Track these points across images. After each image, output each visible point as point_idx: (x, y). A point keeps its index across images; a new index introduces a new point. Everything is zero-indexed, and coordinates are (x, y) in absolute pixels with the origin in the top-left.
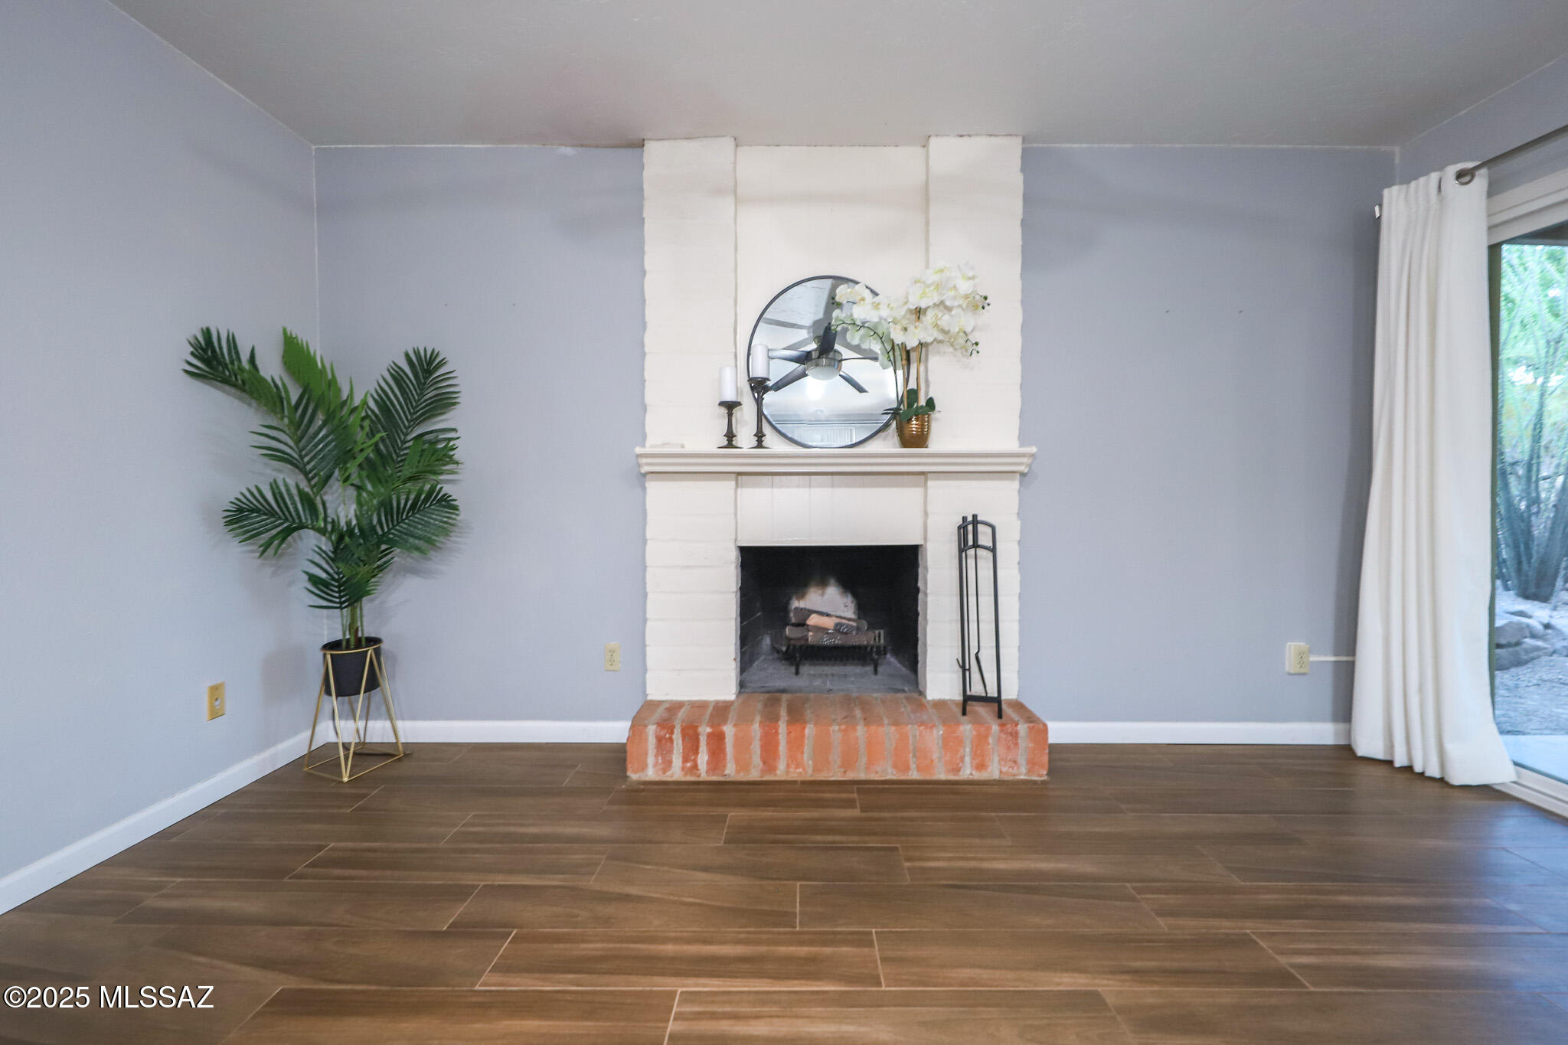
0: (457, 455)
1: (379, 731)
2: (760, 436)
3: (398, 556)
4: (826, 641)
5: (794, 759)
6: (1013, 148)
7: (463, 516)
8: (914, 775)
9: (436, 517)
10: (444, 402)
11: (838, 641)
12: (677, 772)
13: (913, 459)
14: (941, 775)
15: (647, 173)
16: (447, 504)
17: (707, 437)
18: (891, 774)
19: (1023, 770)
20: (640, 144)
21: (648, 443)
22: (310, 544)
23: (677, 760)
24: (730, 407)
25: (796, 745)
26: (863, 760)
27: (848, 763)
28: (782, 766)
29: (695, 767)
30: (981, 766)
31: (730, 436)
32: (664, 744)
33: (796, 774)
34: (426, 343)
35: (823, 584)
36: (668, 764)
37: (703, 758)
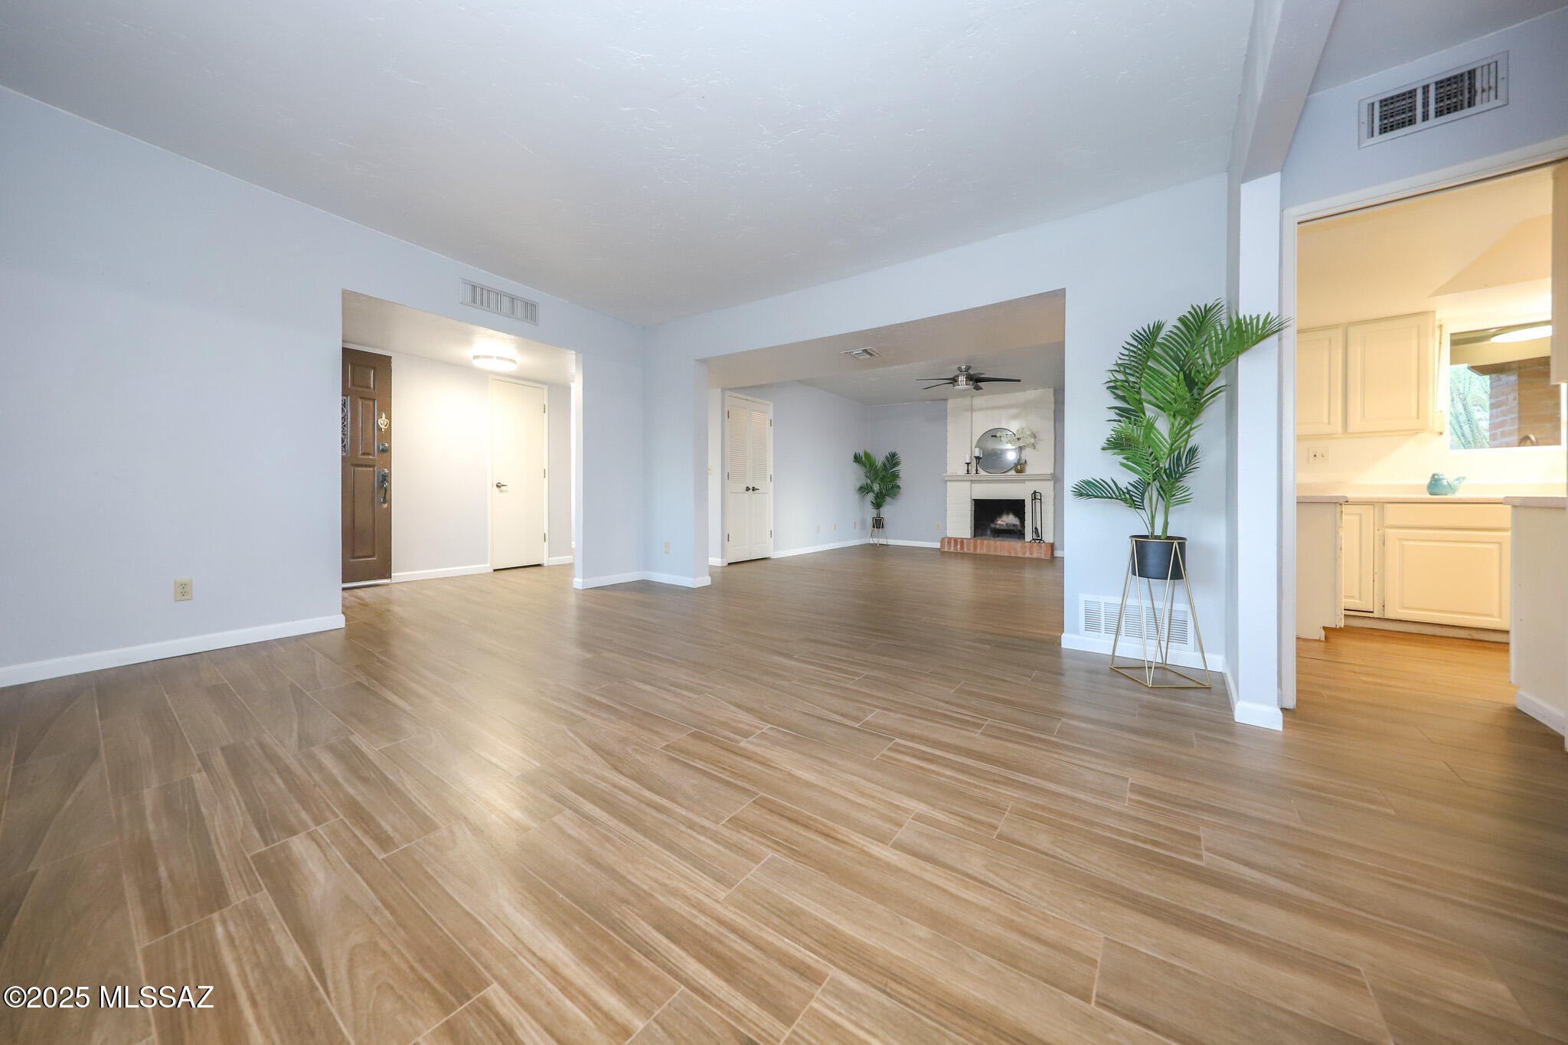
0: (900, 476)
1: (883, 541)
2: (977, 470)
3: (888, 499)
4: (1002, 528)
5: (981, 548)
6: (1052, 390)
7: (902, 491)
8: (1013, 555)
9: (896, 490)
10: (897, 464)
11: (1006, 528)
12: (952, 549)
13: (1021, 476)
14: (1020, 555)
15: (948, 407)
16: (898, 487)
17: (962, 470)
18: (1007, 554)
19: (1043, 555)
20: (947, 400)
21: (948, 472)
22: (871, 497)
23: (952, 547)
24: (968, 464)
25: (982, 545)
26: (999, 549)
27: (995, 550)
28: (978, 550)
29: (957, 549)
30: (1031, 554)
31: (968, 471)
32: (949, 543)
33: (982, 552)
34: (893, 451)
35: (1008, 514)
36: (950, 548)
37: (959, 547)
